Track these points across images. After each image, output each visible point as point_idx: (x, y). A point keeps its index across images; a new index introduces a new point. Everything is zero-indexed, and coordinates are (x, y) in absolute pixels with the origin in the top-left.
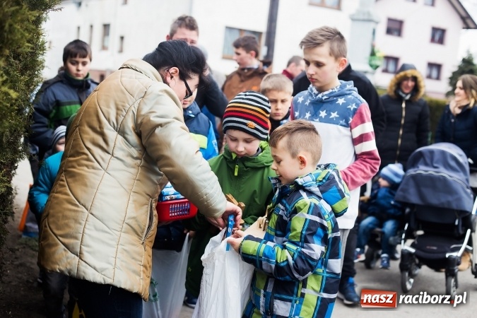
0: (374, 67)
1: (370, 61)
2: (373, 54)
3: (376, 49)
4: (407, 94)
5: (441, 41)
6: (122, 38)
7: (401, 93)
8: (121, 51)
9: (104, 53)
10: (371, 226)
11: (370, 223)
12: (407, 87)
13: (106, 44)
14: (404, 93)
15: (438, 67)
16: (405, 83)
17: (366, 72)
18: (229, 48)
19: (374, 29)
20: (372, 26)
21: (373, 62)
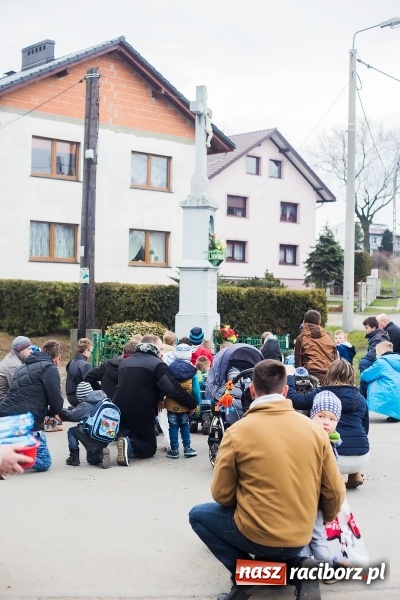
0: (216, 263)
1: (210, 255)
2: (213, 247)
3: (216, 241)
5: (294, 219)
15: (294, 248)
17: (206, 269)
18: (37, 247)
19: (211, 217)
20: (209, 213)
21: (214, 257)
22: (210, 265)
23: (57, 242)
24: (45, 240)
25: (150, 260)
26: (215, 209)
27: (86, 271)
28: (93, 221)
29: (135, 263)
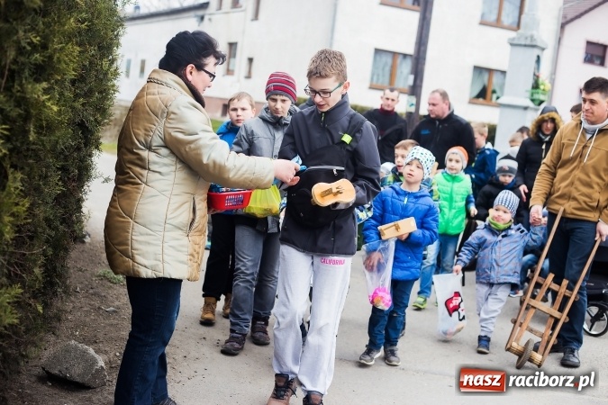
0: (537, 102)
1: (532, 95)
2: (536, 86)
3: (540, 81)
4: (548, 135)
6: (251, 60)
7: (541, 135)
8: (249, 76)
9: (229, 78)
10: (530, 262)
11: (529, 260)
12: (547, 129)
13: (231, 68)
14: (544, 134)
16: (545, 125)
17: (526, 108)
18: (378, 75)
19: (538, 57)
20: (536, 52)
21: (536, 97)
22: (531, 104)
23: (398, 72)
24: (387, 69)
25: (491, 99)
26: (543, 49)
27: (413, 100)
28: (425, 52)
29: (476, 101)
